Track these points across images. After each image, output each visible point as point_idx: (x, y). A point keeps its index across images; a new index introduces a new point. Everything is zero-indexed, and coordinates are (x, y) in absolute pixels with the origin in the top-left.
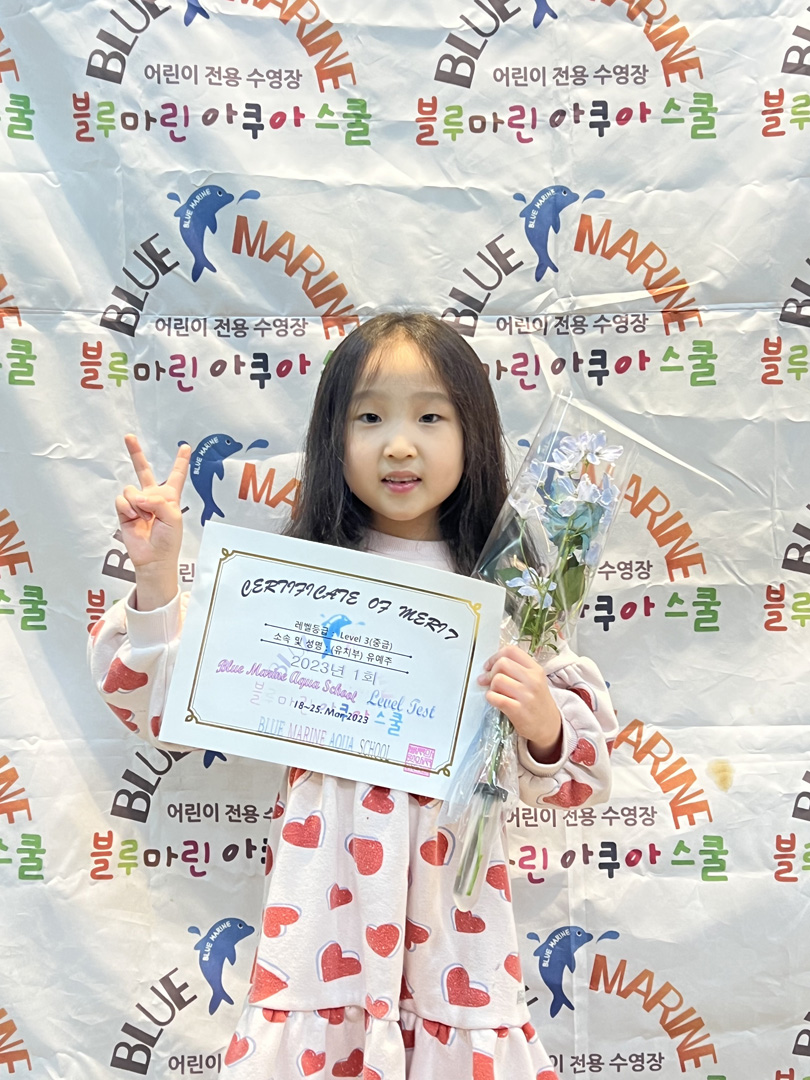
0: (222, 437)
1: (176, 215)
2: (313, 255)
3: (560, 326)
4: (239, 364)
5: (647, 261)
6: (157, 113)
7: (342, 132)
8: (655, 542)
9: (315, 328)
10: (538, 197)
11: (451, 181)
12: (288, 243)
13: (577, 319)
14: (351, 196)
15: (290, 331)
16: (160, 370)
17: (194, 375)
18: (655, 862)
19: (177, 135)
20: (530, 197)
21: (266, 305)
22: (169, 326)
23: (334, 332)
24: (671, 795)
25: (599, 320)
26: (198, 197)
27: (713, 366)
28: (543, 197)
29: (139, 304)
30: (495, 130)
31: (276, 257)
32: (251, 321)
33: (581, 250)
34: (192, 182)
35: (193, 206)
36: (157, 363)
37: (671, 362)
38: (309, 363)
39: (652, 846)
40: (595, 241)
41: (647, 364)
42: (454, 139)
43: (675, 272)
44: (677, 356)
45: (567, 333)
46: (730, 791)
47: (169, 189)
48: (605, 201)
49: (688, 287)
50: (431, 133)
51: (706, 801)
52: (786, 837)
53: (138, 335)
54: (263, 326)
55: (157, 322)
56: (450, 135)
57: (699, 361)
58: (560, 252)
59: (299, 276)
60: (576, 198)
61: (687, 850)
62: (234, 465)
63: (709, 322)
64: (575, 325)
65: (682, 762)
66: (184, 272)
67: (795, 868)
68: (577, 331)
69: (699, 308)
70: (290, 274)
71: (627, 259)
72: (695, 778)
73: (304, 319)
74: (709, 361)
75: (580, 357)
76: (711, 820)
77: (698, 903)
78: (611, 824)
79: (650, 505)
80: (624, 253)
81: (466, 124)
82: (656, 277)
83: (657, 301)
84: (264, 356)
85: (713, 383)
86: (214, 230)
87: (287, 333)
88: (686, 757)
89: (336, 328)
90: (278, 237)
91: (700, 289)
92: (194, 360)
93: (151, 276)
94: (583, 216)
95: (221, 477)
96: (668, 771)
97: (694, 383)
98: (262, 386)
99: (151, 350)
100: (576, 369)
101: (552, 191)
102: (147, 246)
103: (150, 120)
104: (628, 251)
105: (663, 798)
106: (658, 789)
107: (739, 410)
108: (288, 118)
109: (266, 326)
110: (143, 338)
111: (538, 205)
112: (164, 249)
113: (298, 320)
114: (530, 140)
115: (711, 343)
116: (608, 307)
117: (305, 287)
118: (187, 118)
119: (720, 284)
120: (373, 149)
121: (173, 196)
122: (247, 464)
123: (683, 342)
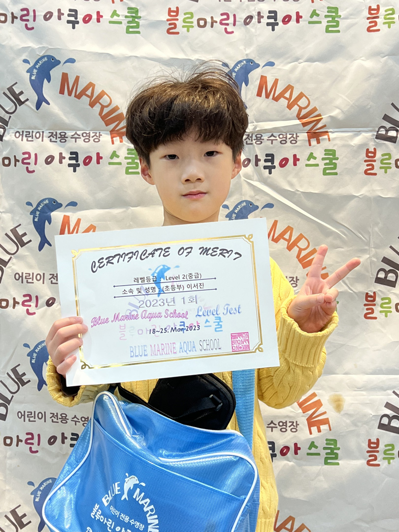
0: (50, 200)
1: (28, 72)
2: (106, 96)
3: (247, 140)
4: (62, 158)
5: (298, 103)
6: (18, 13)
7: (124, 26)
8: (300, 265)
9: (106, 138)
10: (236, 65)
11: (186, 55)
12: (91, 89)
13: (258, 136)
14: (128, 63)
15: (92, 139)
16: (16, 161)
17: (36, 164)
18: (297, 454)
19: (29, 26)
20: (232, 65)
21: (78, 124)
22: (23, 134)
23: (116, 140)
24: (308, 414)
25: (271, 137)
26: (40, 62)
27: (336, 164)
28: (239, 65)
29: (6, 123)
30: (212, 26)
31: (84, 97)
32: (70, 134)
33: (261, 96)
34: (38, 53)
35: (37, 67)
36: (15, 156)
37: (312, 162)
38: (101, 158)
39: (296, 445)
40: (268, 91)
41: (297, 162)
42: (188, 31)
43: (315, 110)
44: (315, 158)
45: (252, 144)
46: (342, 413)
47: (24, 57)
48: (275, 68)
49: (322, 118)
50: (175, 27)
51: (328, 418)
52: (374, 440)
53: (5, 140)
54: (76, 136)
55: (16, 133)
56: (186, 29)
57: (328, 161)
58: (249, 97)
59: (97, 108)
60: (258, 66)
61: (316, 447)
62: (57, 216)
63: (334, 139)
64: (257, 139)
65: (314, 395)
66: (31, 104)
67: (379, 459)
68: (258, 143)
69: (329, 131)
70: (92, 107)
71: (287, 101)
72: (322, 405)
73: (100, 133)
74: (334, 161)
75: (259, 158)
76: (330, 430)
77: (322, 478)
78: (272, 431)
79: (298, 244)
80: (286, 98)
81: (195, 23)
82: (304, 112)
83: (304, 126)
84: (76, 153)
85: (336, 174)
86: (49, 81)
87: (89, 140)
88: (316, 392)
89: (118, 138)
90: (86, 85)
91: (329, 120)
92: (36, 155)
93: (13, 106)
94: (262, 76)
95: (50, 223)
96: (306, 401)
97: (325, 174)
98: (75, 171)
99: (12, 149)
100: (257, 165)
101: (245, 62)
102: (10, 89)
103: (14, 17)
104: (288, 97)
105: (303, 416)
106: (300, 411)
107: (350, 190)
108: (93, 17)
109: (78, 136)
110: (7, 142)
111: (236, 70)
112: (20, 91)
113: (96, 133)
114: (232, 32)
115: (334, 151)
116: (276, 129)
117: (100, 114)
118: (35, 16)
119: (341, 117)
120: (141, 35)
121: (25, 61)
122: (65, 216)
123: (319, 150)
